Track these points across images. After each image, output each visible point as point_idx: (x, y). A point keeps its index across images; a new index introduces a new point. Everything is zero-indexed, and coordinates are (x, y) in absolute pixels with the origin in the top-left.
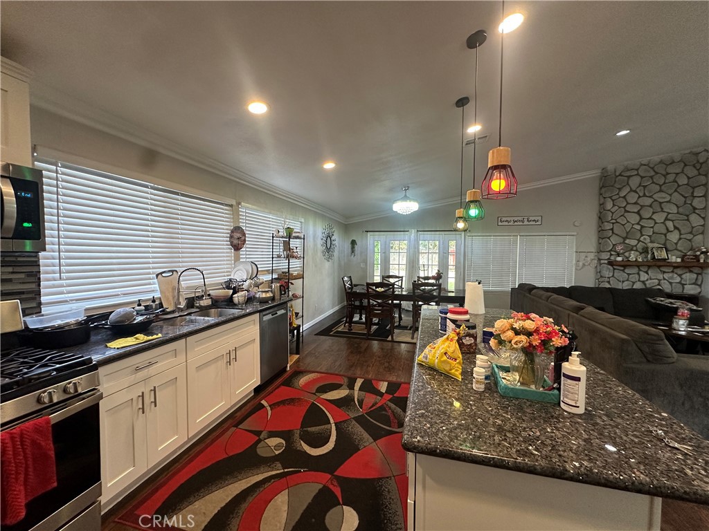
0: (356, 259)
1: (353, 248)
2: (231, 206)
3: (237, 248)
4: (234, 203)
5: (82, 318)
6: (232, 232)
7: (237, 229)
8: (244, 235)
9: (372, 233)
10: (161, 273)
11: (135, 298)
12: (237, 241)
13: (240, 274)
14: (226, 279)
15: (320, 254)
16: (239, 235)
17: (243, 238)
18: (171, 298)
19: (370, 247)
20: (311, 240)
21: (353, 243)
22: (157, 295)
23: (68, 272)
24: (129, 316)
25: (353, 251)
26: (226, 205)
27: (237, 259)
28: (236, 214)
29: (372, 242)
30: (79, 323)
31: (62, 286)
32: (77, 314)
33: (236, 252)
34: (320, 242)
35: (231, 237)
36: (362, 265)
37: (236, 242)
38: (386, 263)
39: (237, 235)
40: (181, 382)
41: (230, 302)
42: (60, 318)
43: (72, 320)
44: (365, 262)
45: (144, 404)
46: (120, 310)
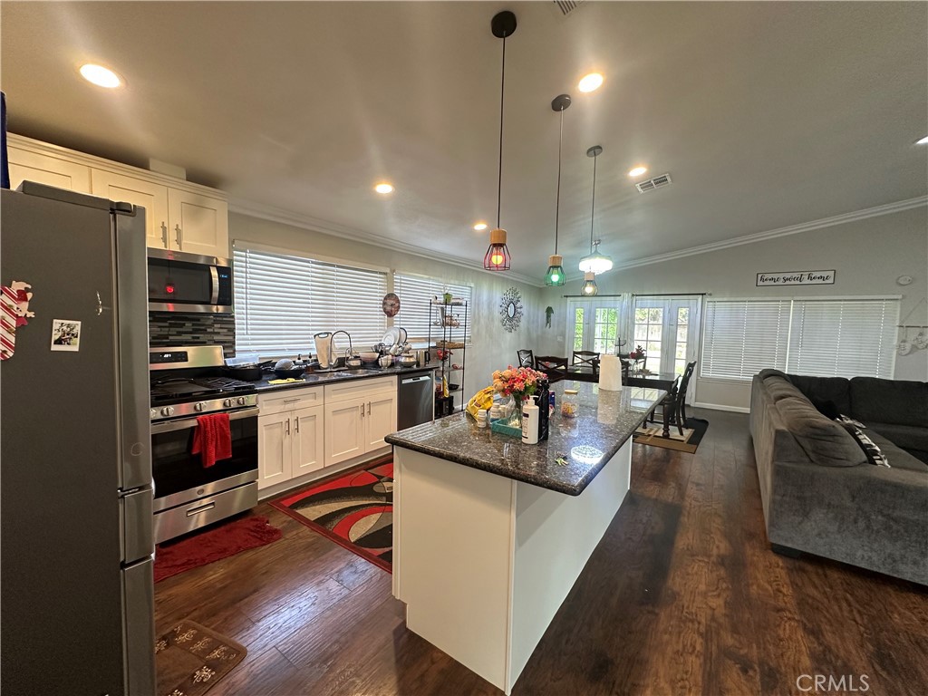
0: (552, 331)
1: (548, 317)
2: (385, 274)
3: (390, 314)
4: (388, 271)
5: (257, 362)
6: (385, 299)
7: (390, 296)
8: (398, 302)
9: (572, 299)
10: (318, 335)
11: (296, 353)
12: (391, 306)
13: (389, 340)
14: (377, 343)
15: (497, 323)
16: (392, 302)
17: (397, 305)
18: (325, 356)
19: (569, 317)
20: (485, 307)
21: (549, 310)
22: (314, 352)
23: (252, 329)
24: (287, 365)
25: (548, 321)
26: (380, 273)
27: (390, 325)
28: (390, 282)
29: (572, 310)
30: (255, 366)
31: (247, 339)
32: (254, 358)
33: (390, 319)
34: (497, 310)
35: (384, 304)
36: (559, 339)
37: (389, 308)
38: (589, 335)
39: (390, 302)
40: (320, 419)
41: (376, 364)
42: (245, 361)
43: (251, 363)
44: (563, 335)
45: (290, 428)
46: (283, 361)
